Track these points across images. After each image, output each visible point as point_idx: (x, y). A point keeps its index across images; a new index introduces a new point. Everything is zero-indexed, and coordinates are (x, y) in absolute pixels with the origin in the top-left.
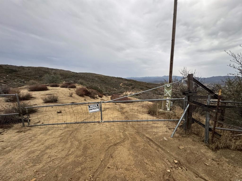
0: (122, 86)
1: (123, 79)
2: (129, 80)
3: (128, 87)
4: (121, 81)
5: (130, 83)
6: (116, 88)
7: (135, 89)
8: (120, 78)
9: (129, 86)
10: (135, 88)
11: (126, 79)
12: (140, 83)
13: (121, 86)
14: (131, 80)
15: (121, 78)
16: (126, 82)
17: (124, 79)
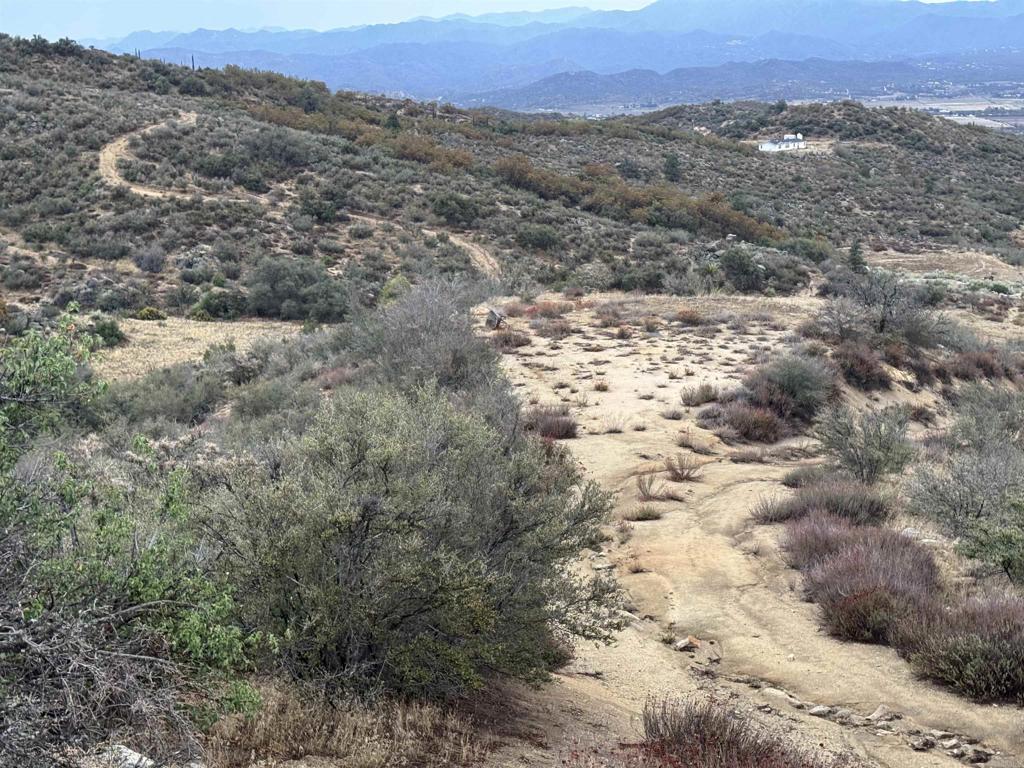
0: (137, 190)
1: (98, 61)
2: (211, 76)
3: (242, 196)
4: (86, 97)
5: (243, 127)
6: (37, 239)
7: (361, 221)
8: (39, 47)
9: (257, 187)
10: (356, 208)
11: (160, 69)
12: (393, 117)
13: (119, 194)
14: (233, 71)
15: (66, 49)
16: (189, 119)
17: (129, 61)
